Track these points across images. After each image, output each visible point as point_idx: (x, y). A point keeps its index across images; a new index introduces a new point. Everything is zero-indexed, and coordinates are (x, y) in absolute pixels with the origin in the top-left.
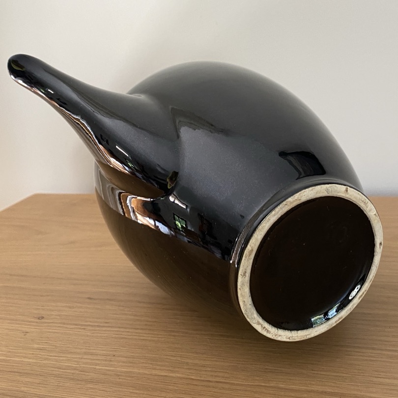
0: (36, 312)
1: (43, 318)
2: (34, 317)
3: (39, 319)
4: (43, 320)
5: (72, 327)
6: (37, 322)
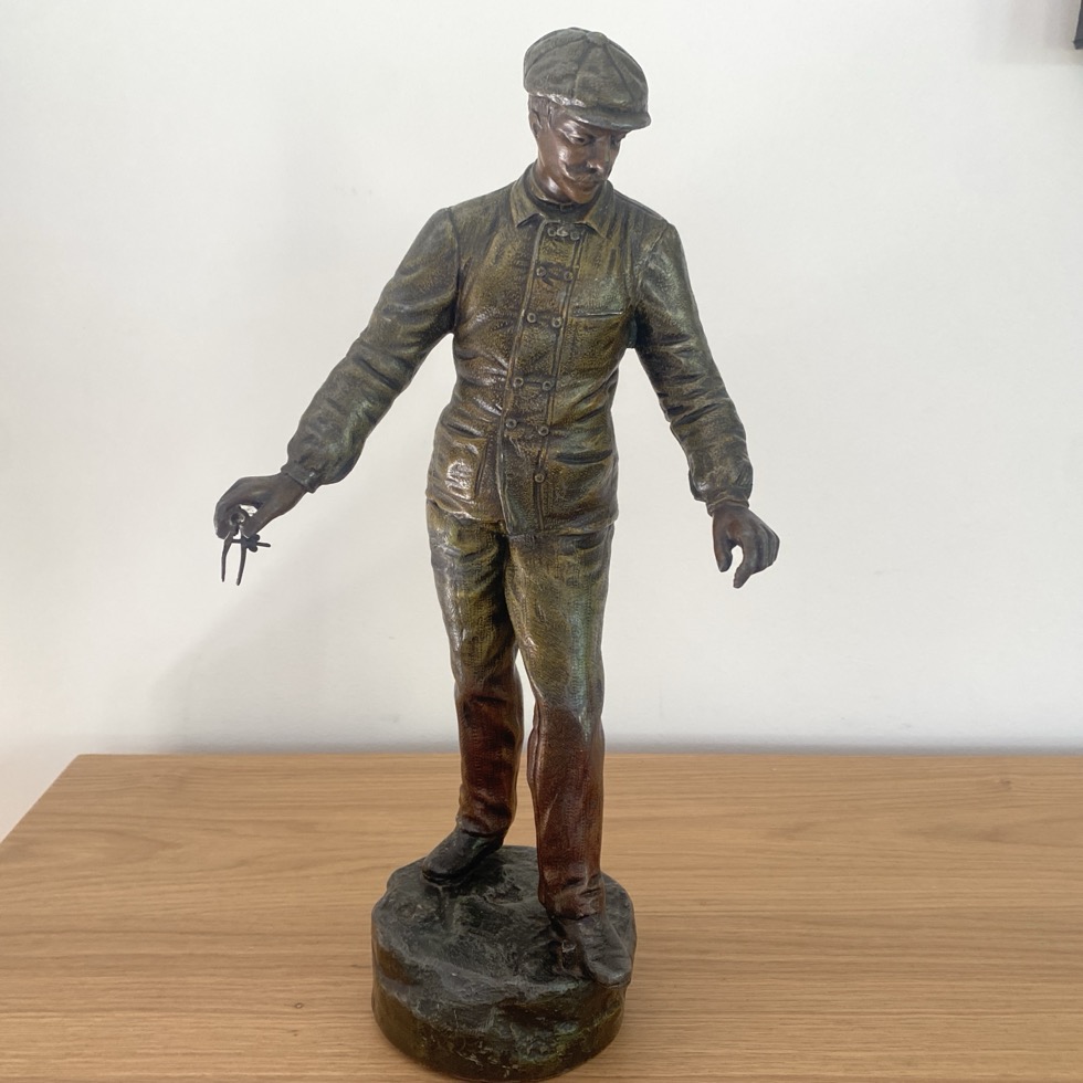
0: (281, 995)
1: (302, 1005)
2: (286, 1005)
3: (296, 1006)
4: (304, 1010)
5: (360, 1016)
6: (297, 1014)
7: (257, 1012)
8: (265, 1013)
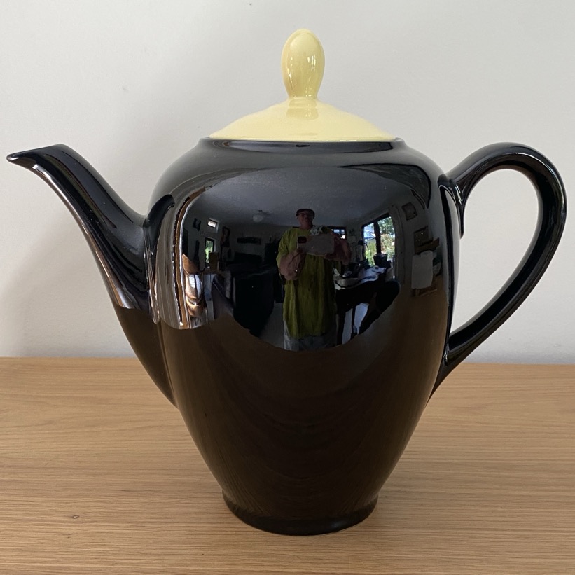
0: (63, 510)
1: (78, 517)
2: (65, 516)
3: (73, 517)
7: (42, 521)
8: (48, 521)
